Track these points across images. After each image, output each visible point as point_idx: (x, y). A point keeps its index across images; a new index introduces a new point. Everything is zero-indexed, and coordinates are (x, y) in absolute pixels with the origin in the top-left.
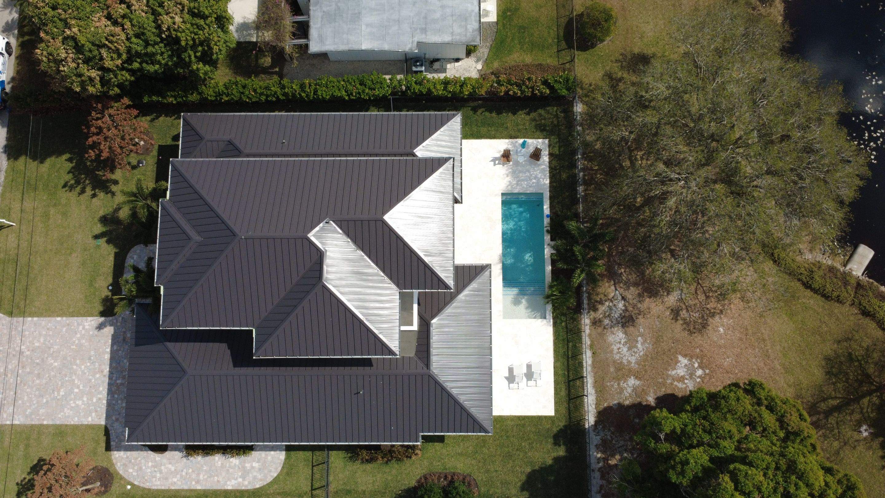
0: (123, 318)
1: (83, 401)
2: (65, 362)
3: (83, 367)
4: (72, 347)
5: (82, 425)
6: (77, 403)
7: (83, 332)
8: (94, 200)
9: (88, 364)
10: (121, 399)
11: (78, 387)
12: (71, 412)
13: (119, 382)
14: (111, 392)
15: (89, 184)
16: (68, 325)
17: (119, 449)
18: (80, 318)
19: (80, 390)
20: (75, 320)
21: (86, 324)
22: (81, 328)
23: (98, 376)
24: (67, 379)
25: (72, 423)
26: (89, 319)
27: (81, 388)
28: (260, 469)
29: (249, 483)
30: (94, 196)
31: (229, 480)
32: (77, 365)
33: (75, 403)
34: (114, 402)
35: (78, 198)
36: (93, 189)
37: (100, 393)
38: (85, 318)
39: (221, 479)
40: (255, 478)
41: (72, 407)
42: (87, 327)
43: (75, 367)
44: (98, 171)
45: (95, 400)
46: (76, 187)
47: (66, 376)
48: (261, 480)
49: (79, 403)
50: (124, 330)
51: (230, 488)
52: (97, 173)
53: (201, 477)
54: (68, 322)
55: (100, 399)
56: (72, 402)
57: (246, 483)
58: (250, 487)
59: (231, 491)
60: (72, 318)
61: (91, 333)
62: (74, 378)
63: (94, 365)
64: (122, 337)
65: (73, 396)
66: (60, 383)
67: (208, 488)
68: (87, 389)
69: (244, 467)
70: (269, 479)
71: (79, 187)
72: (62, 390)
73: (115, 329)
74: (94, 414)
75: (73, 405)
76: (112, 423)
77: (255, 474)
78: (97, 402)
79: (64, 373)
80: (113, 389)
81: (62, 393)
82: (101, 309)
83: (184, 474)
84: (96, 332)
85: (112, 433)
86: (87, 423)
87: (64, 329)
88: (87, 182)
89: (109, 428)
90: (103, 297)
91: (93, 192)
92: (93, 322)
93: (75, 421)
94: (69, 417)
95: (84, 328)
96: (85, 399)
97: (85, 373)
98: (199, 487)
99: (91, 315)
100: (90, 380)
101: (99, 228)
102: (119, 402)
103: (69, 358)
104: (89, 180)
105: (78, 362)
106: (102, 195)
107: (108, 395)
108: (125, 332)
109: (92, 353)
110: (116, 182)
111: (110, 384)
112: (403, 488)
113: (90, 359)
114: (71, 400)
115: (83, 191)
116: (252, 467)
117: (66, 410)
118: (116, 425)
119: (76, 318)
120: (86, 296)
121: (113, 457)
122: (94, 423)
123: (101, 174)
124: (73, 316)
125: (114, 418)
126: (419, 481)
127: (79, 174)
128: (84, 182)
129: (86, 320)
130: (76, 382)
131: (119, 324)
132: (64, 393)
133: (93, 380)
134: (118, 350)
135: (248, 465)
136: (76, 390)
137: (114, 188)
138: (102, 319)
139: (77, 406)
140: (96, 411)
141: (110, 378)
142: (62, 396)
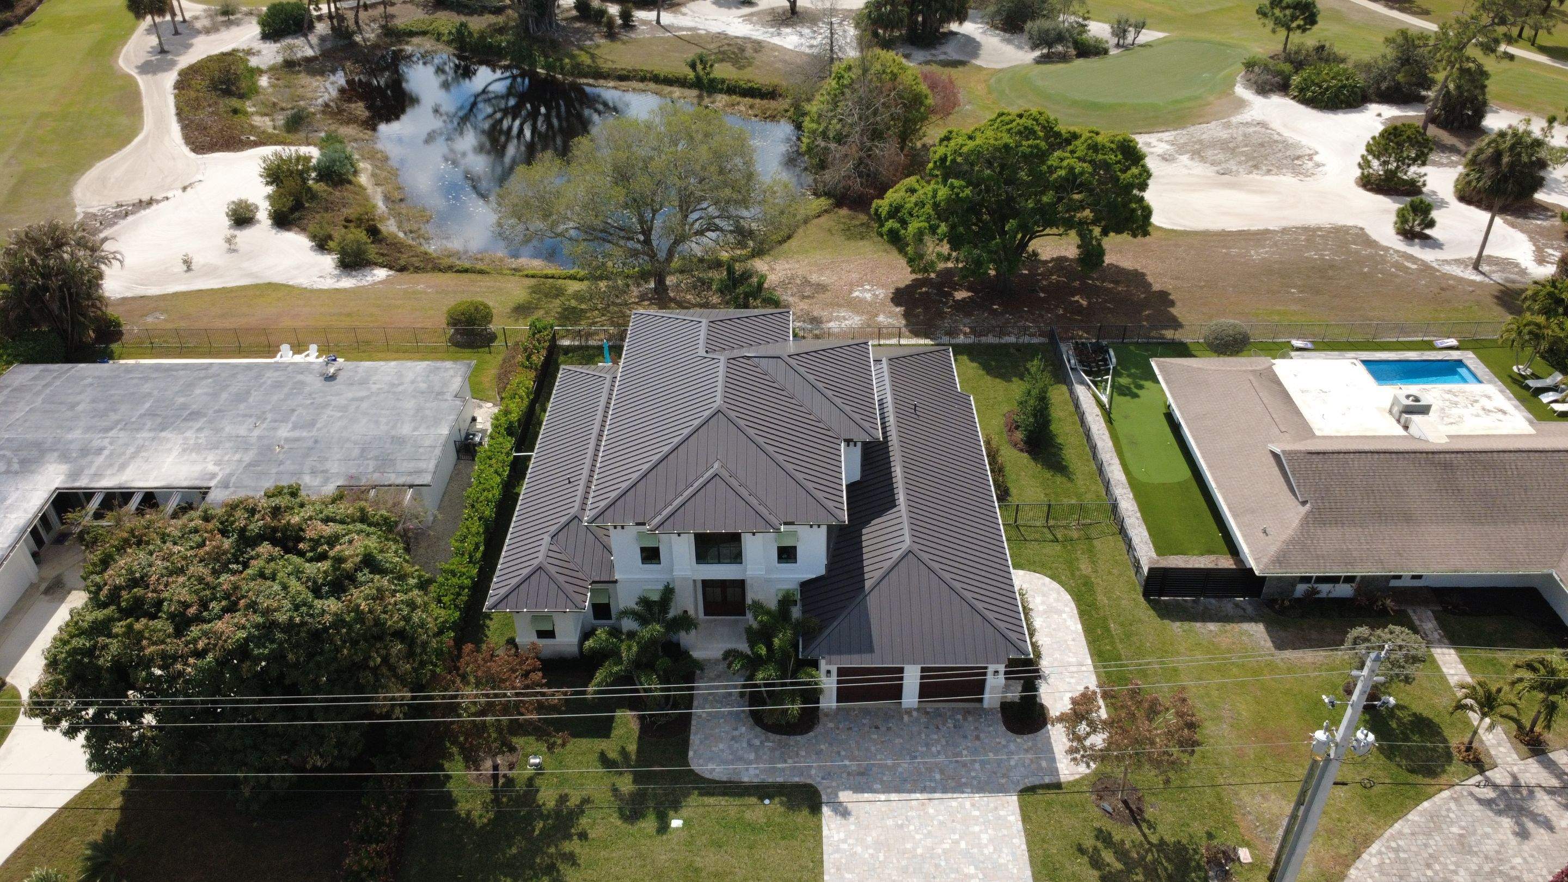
0: (823, 778)
1: (981, 831)
2: (911, 869)
3: (918, 837)
4: (881, 858)
5: (1025, 830)
6: (985, 841)
7: (851, 841)
8: (592, 834)
9: (912, 828)
10: (969, 771)
11: (956, 842)
12: (1005, 850)
13: (938, 777)
14: (959, 788)
15: (557, 846)
16: (838, 869)
17: (1055, 771)
18: (825, 848)
19: (961, 838)
20: (830, 858)
21: (836, 838)
22: (844, 846)
23: (931, 811)
24: (943, 863)
25: (1024, 847)
26: (825, 832)
27: (957, 837)
28: (1044, 595)
29: (1066, 605)
30: (583, 836)
31: (1067, 628)
32: (915, 849)
33: (986, 846)
34: (975, 783)
35: (583, 866)
36: (569, 837)
37: (962, 806)
38: (825, 840)
39: (1070, 637)
40: (1058, 600)
41: (995, 849)
42: (842, 835)
43: (919, 851)
44: (534, 830)
45: (977, 813)
46: (558, 871)
47: (937, 866)
48: (1059, 593)
49: (985, 838)
50: (844, 775)
51: (1079, 627)
52: (537, 832)
53: (1073, 660)
54: (832, 871)
55: (973, 805)
56: (986, 851)
57: (1067, 609)
58: (1073, 605)
59: (1083, 624)
60: (825, 864)
61: (853, 827)
62: (940, 851)
63: (913, 818)
64: (859, 778)
65: (975, 850)
66: (953, 876)
67: (1087, 651)
68: (958, 826)
69: (1045, 612)
70: (1055, 585)
71: (561, 867)
72: (966, 870)
73: (846, 789)
74: (1002, 813)
75: (991, 849)
76: (1013, 782)
77: (1051, 600)
78: (978, 809)
79: (933, 870)
80: (953, 784)
81: (972, 870)
82: (805, 812)
83: (1073, 681)
84: (852, 819)
85: (1029, 782)
86: (1020, 823)
87: (848, 876)
88: (552, 850)
89: (1021, 787)
90: (782, 809)
91: (575, 837)
92: (833, 826)
93: (1020, 842)
94: (1013, 854)
95: (844, 841)
96: (977, 829)
97: (929, 832)
98: (1089, 661)
99: (819, 828)
100: (941, 823)
101: (649, 824)
102: (973, 774)
103: (904, 863)
104: (549, 846)
105: (909, 846)
106: (584, 821)
107: (963, 792)
108: (849, 774)
109: (890, 822)
110: (563, 799)
111: (945, 791)
112: (1033, 463)
113: (901, 827)
114: (982, 854)
115: (571, 859)
116: (1043, 603)
117: (1002, 861)
118: (1016, 775)
119: (825, 857)
120: (783, 838)
121: (1071, 778)
122: (1018, 811)
123: (541, 825)
124: (822, 862)
125: (1003, 781)
126: (1022, 450)
127: (531, 868)
128: (551, 856)
129: (828, 837)
130: (947, 846)
131: (834, 784)
132: (972, 867)
133: (941, 818)
134: (882, 782)
135: (1041, 608)
136: (963, 845)
137: (574, 801)
138: (826, 810)
139: (991, 840)
140: (996, 808)
141: (934, 790)
142: (976, 868)
